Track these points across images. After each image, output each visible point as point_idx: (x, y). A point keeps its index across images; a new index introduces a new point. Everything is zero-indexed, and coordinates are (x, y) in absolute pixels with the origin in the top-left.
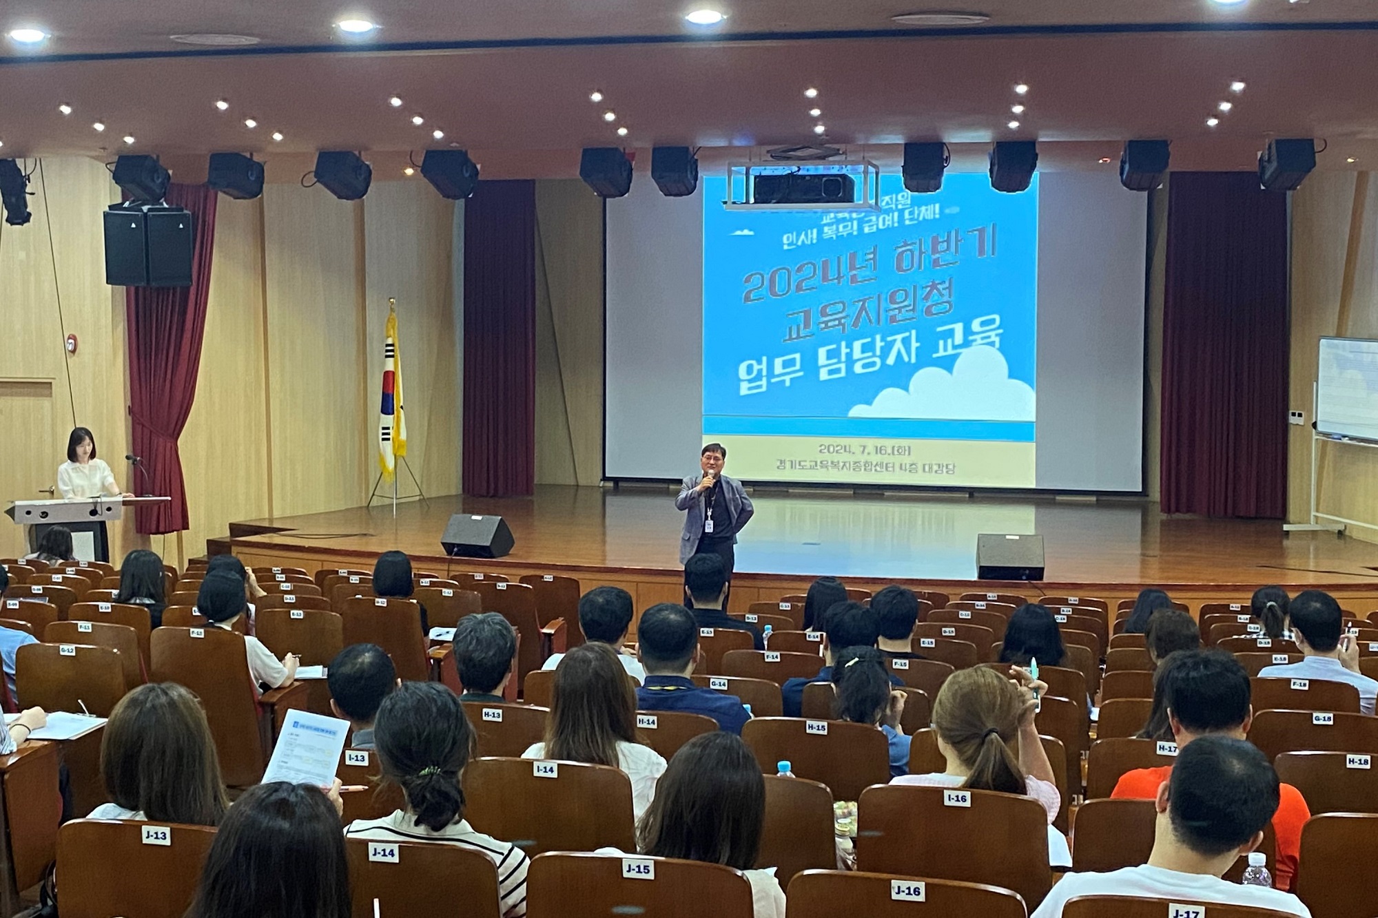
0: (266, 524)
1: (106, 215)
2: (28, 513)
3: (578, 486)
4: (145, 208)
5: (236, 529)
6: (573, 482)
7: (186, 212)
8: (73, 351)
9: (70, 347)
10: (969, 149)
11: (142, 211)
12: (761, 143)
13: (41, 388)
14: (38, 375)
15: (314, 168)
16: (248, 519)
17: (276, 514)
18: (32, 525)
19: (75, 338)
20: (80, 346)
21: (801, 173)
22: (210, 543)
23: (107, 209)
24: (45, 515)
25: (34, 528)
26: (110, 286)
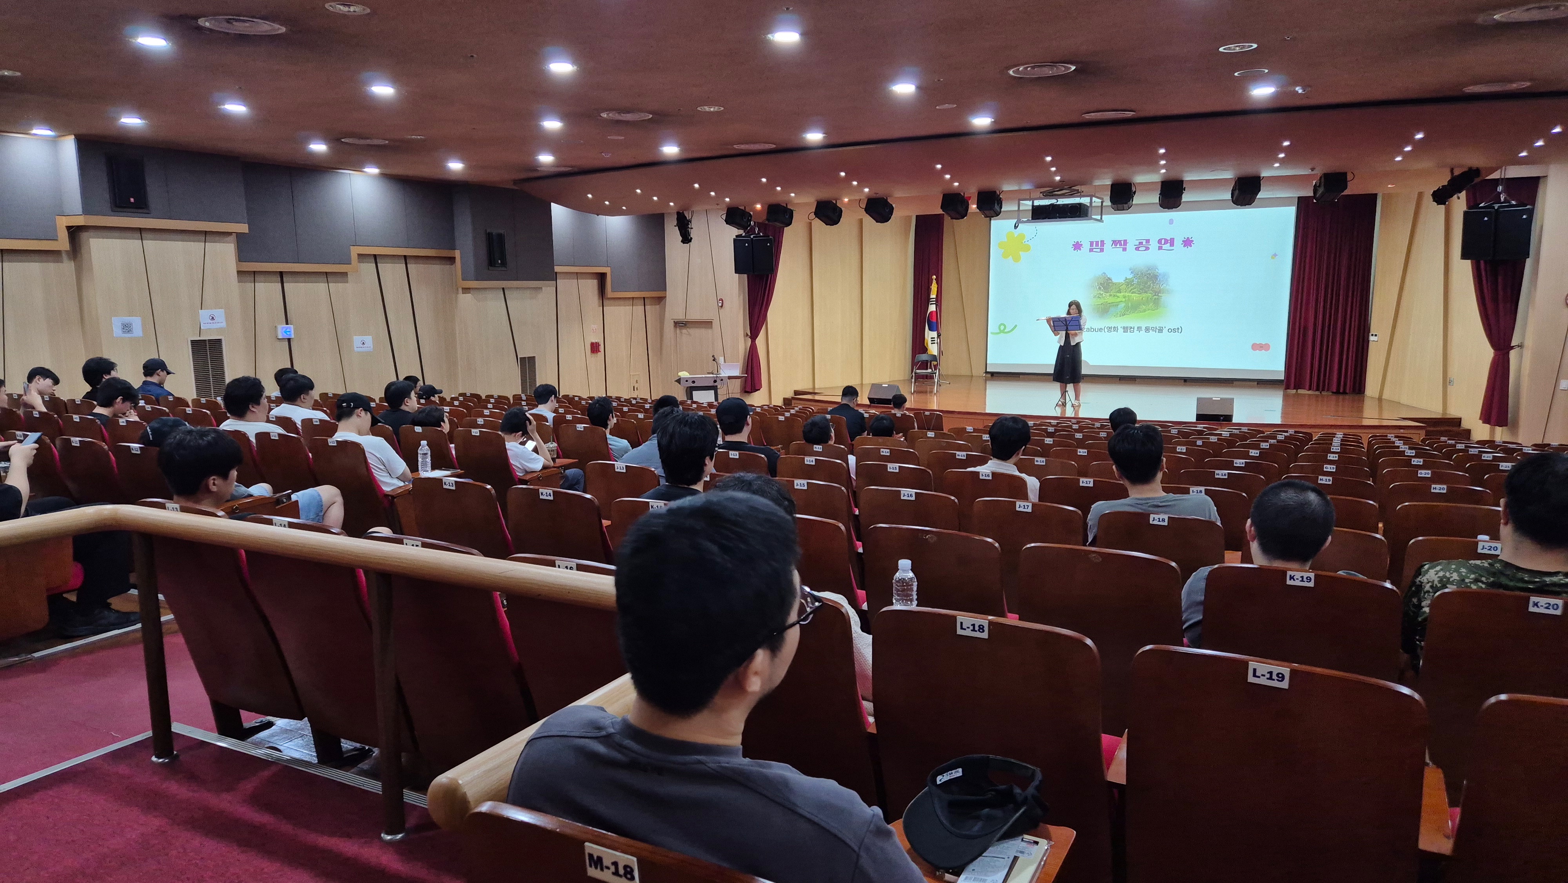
0: (811, 391)
1: (734, 240)
2: (687, 381)
3: (972, 376)
4: (752, 237)
5: (796, 393)
6: (969, 373)
7: (771, 237)
8: (722, 306)
9: (720, 305)
10: (1147, 187)
11: (750, 237)
12: (1039, 186)
13: (708, 324)
14: (705, 317)
15: (814, 211)
16: (804, 388)
17: (816, 386)
18: (688, 387)
19: (722, 301)
20: (724, 303)
21: (1058, 203)
22: (785, 399)
23: (735, 237)
24: (694, 382)
25: (689, 389)
26: (737, 275)
